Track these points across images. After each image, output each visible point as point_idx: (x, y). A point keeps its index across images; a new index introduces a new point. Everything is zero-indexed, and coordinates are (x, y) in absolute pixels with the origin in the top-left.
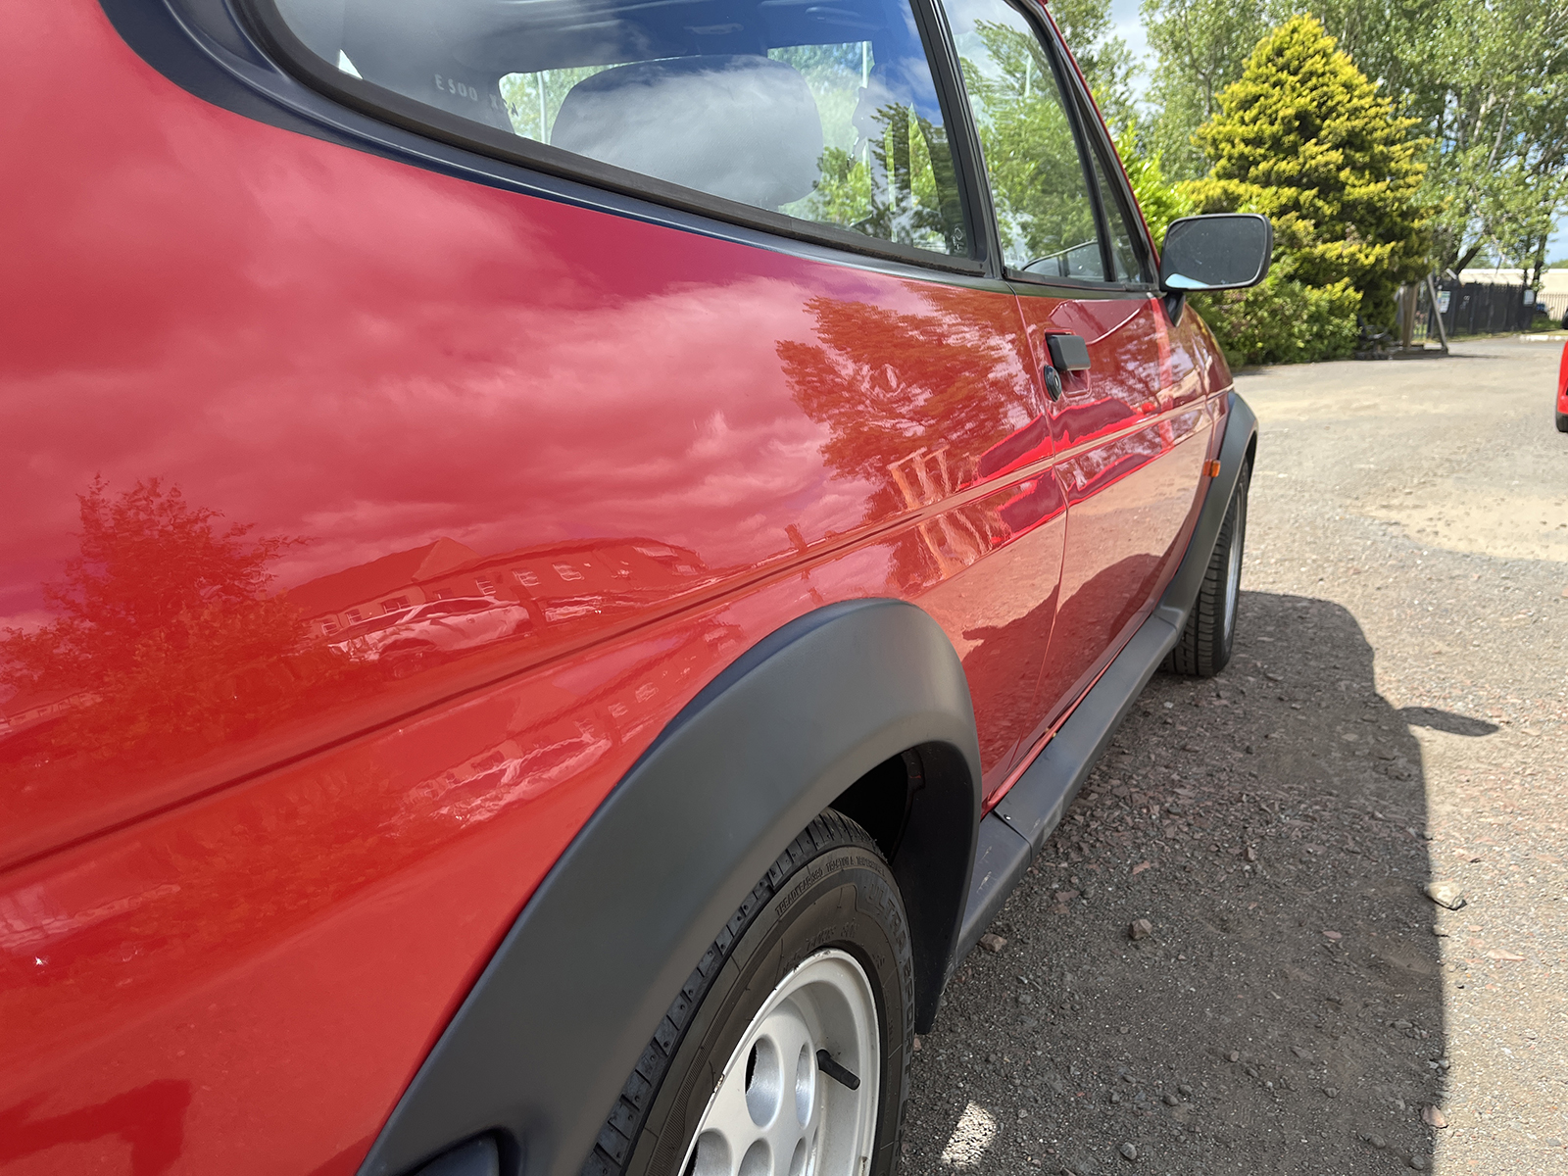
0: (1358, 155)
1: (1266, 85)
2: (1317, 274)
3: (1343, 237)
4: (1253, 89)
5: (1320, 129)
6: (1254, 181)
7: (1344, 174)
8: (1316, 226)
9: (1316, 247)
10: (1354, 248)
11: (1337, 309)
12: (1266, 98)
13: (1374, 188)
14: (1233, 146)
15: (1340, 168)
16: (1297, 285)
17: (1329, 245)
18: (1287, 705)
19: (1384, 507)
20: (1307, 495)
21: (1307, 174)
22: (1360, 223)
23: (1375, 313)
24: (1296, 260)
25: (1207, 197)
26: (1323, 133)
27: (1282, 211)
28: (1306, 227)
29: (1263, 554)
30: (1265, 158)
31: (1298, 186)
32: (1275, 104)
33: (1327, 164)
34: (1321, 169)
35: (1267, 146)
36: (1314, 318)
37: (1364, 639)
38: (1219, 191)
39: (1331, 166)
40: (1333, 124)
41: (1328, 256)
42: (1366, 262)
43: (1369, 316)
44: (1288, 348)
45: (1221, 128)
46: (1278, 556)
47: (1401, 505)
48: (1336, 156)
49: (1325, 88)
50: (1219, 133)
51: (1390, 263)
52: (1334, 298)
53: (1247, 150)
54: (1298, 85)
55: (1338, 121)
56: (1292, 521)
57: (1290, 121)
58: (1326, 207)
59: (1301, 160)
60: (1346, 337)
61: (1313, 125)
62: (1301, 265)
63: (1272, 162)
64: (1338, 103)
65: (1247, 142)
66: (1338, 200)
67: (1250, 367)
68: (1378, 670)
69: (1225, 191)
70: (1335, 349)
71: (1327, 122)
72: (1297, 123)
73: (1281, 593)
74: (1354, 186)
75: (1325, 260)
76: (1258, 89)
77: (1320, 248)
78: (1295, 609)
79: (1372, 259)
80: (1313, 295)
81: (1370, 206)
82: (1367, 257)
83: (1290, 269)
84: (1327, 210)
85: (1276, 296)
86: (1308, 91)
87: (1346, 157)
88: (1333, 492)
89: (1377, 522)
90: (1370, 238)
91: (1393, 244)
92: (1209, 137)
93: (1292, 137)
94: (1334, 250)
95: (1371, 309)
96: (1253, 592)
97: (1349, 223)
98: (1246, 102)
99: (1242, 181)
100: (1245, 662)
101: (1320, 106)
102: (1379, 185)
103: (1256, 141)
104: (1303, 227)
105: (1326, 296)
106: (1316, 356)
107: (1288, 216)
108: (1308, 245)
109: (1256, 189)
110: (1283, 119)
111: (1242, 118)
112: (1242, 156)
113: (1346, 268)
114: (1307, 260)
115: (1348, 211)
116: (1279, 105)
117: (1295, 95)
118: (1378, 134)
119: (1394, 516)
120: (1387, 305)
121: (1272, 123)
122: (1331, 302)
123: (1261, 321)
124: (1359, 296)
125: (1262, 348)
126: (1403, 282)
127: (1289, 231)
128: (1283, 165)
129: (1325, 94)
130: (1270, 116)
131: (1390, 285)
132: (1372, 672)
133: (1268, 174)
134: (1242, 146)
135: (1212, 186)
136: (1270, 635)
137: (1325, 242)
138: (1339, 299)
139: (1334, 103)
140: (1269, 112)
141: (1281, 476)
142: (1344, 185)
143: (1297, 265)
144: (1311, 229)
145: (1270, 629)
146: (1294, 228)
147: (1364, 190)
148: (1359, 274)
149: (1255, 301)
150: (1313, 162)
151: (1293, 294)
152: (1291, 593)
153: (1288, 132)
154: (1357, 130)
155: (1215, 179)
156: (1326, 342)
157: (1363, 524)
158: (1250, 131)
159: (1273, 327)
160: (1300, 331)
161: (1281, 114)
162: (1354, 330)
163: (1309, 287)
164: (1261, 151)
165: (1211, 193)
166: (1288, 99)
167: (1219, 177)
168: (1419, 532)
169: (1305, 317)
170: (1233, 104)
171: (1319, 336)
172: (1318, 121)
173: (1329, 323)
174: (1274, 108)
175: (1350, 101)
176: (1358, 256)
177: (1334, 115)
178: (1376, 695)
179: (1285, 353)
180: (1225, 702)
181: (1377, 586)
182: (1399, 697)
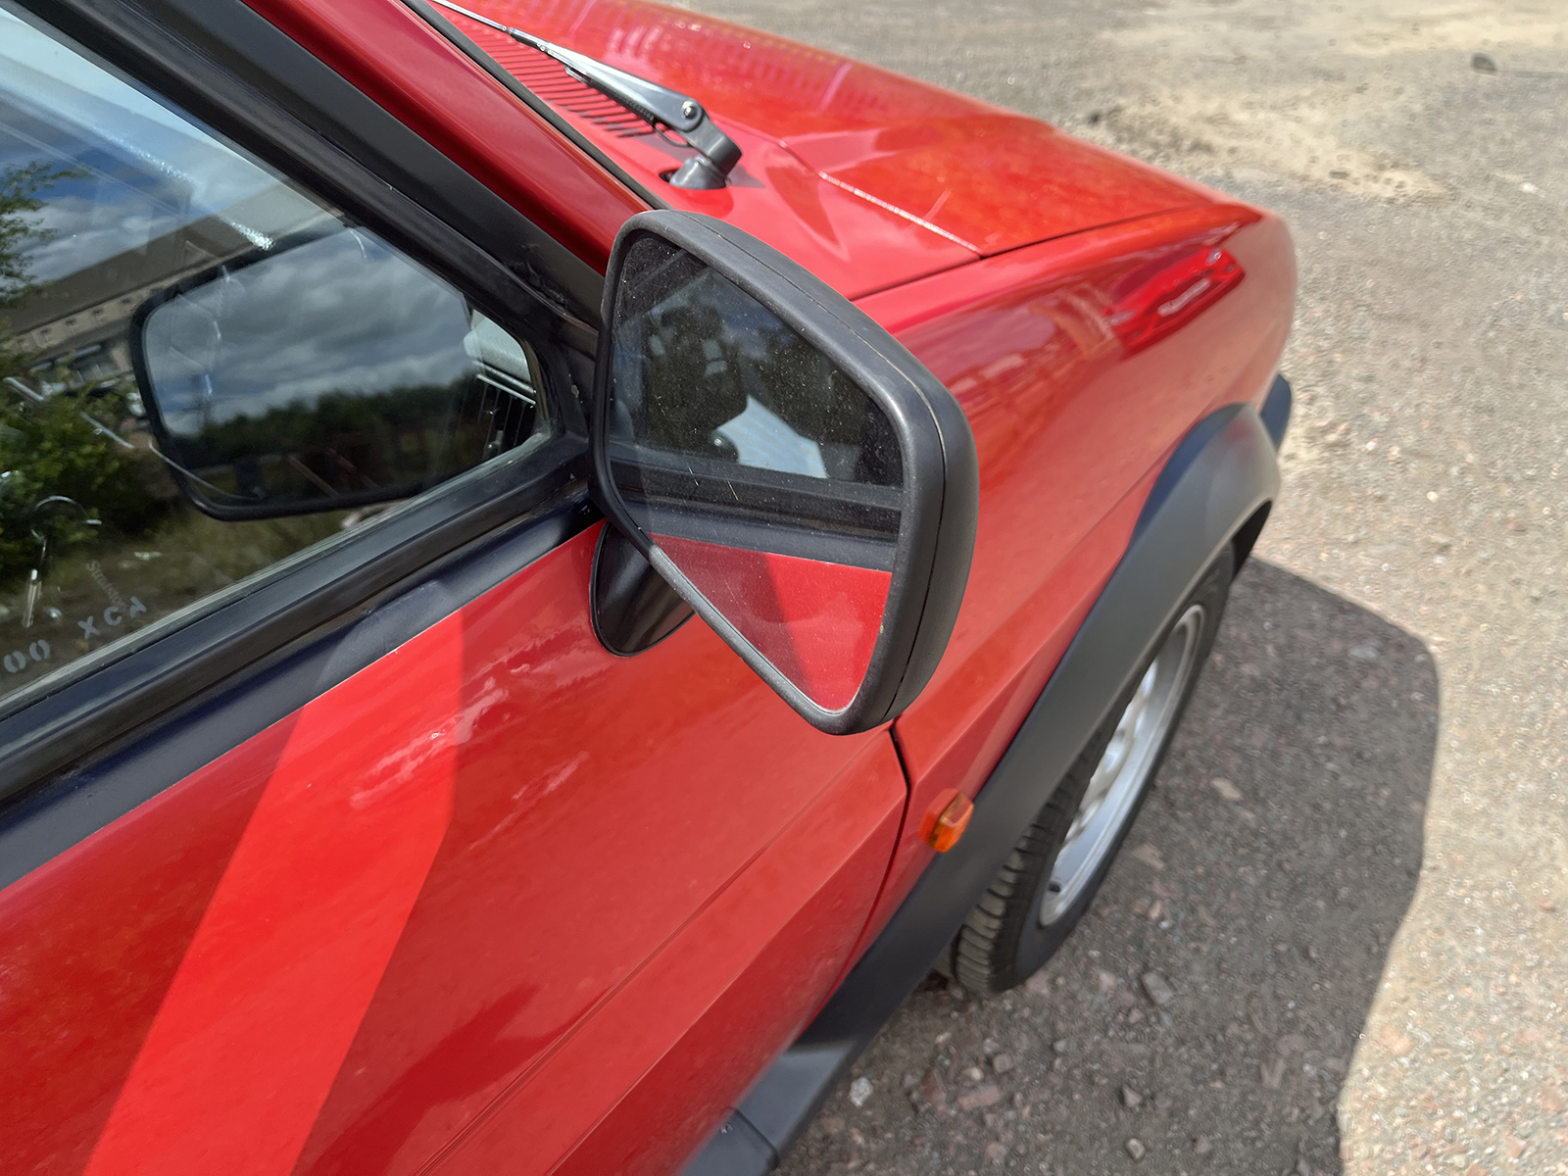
18: (1125, 1125)
20: (1546, 240)
29: (1389, 426)
46: (1410, 441)
68: (1392, 984)
78: (1341, 663)
96: (1298, 581)
100: (1139, 883)
132: (1371, 988)
136: (1244, 769)
141: (1528, 188)
145: (1259, 737)
178: (1334, 1119)
180: (991, 1094)
181: (1536, 593)
182: (1377, 1148)
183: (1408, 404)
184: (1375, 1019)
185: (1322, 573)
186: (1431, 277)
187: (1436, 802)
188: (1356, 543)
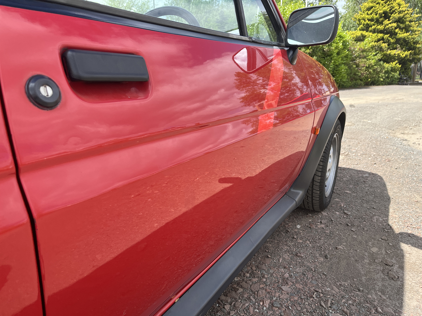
0: (401, 25)
1: (375, 3)
2: (388, 59)
3: (396, 48)
4: (371, 5)
5: (390, 17)
6: (371, 31)
7: (397, 30)
8: (388, 45)
9: (388, 51)
10: (399, 52)
11: (393, 70)
12: (375, 7)
13: (405, 34)
14: (365, 21)
15: (396, 28)
16: (382, 62)
17: (392, 51)
18: (350, 228)
19: (402, 133)
20: (376, 128)
21: (386, 30)
22: (401, 45)
23: (405, 71)
24: (382, 55)
25: (356, 36)
26: (391, 18)
27: (379, 40)
28: (385, 45)
29: (356, 151)
30: (374, 25)
31: (383, 33)
32: (377, 9)
33: (392, 27)
34: (390, 28)
35: (374, 21)
36: (386, 72)
37: (388, 194)
38: (360, 34)
39: (393, 27)
40: (394, 15)
41: (391, 54)
42: (403, 56)
43: (403, 72)
44: (378, 81)
45: (361, 16)
46: (361, 153)
47: (408, 133)
48: (395, 25)
49: (392, 5)
50: (360, 17)
51: (410, 57)
52: (393, 66)
53: (369, 22)
54: (384, 4)
55: (395, 15)
56: (369, 138)
57: (381, 14)
58: (392, 40)
59: (384, 25)
60: (396, 78)
61: (388, 16)
62: (383, 57)
63: (376, 26)
64: (395, 9)
65: (369, 20)
66: (395, 38)
67: (366, 86)
68: (391, 210)
69: (362, 34)
70: (392, 81)
71: (392, 15)
72: (384, 15)
73: (359, 169)
74: (400, 34)
75: (390, 55)
76: (372, 4)
77: (389, 52)
78: (362, 177)
79: (404, 55)
80: (386, 65)
81: (404, 40)
82: (403, 55)
83: (380, 58)
84: (392, 41)
85: (375, 65)
86: (387, 6)
87: (398, 25)
88: (385, 127)
89: (399, 139)
90: (404, 49)
91: (411, 51)
92: (358, 18)
93: (382, 19)
94: (393, 52)
95: (403, 70)
96: (348, 168)
97: (398, 45)
98: (369, 8)
99: (367, 31)
100: (337, 203)
101: (390, 10)
102: (407, 34)
103: (372, 20)
104: (384, 45)
105: (390, 66)
106: (386, 83)
107: (380, 42)
108: (385, 51)
109: (371, 34)
110: (379, 14)
111: (368, 13)
112: (367, 24)
113: (396, 58)
114: (385, 55)
115: (398, 41)
116: (378, 9)
117: (383, 7)
118: (408, 19)
119: (406, 137)
120: (408, 69)
121: (376, 15)
122: (392, 68)
123: (370, 73)
124: (400, 66)
125: (370, 81)
126: (413, 63)
127: (380, 46)
128: (379, 27)
129: (392, 7)
130: (376, 13)
131: (409, 63)
132: (388, 212)
133: (375, 29)
134: (368, 21)
135: (358, 33)
136: (350, 189)
137: (390, 50)
138: (394, 67)
139: (394, 9)
140: (375, 11)
141: (369, 121)
142: (397, 33)
143: (382, 56)
144: (387, 46)
145: (351, 186)
146: (382, 45)
147: (403, 35)
148: (400, 60)
149: (369, 67)
150: (388, 26)
151: (380, 65)
152: (363, 170)
153: (381, 17)
154: (401, 17)
155: (359, 31)
156: (390, 79)
157: (394, 140)
158: (370, 17)
159: (374, 75)
160: (382, 76)
161: (379, 12)
162: (398, 76)
163: (385, 63)
164: (373, 23)
165: (357, 35)
166: (381, 8)
167: (360, 30)
168: (413, 143)
169: (384, 72)
170: (365, 9)
171: (388, 77)
172: (390, 15)
173: (391, 74)
174: (377, 10)
175: (399, 8)
176: (400, 54)
177: (394, 13)
178: (389, 225)
179: (377, 82)
180: (323, 226)
181: (396, 167)
182: (398, 227)
183: (359, 148)
184: (390, 214)
185: (353, 167)
186: (355, 133)
187: (389, 191)
188: (357, 164)
